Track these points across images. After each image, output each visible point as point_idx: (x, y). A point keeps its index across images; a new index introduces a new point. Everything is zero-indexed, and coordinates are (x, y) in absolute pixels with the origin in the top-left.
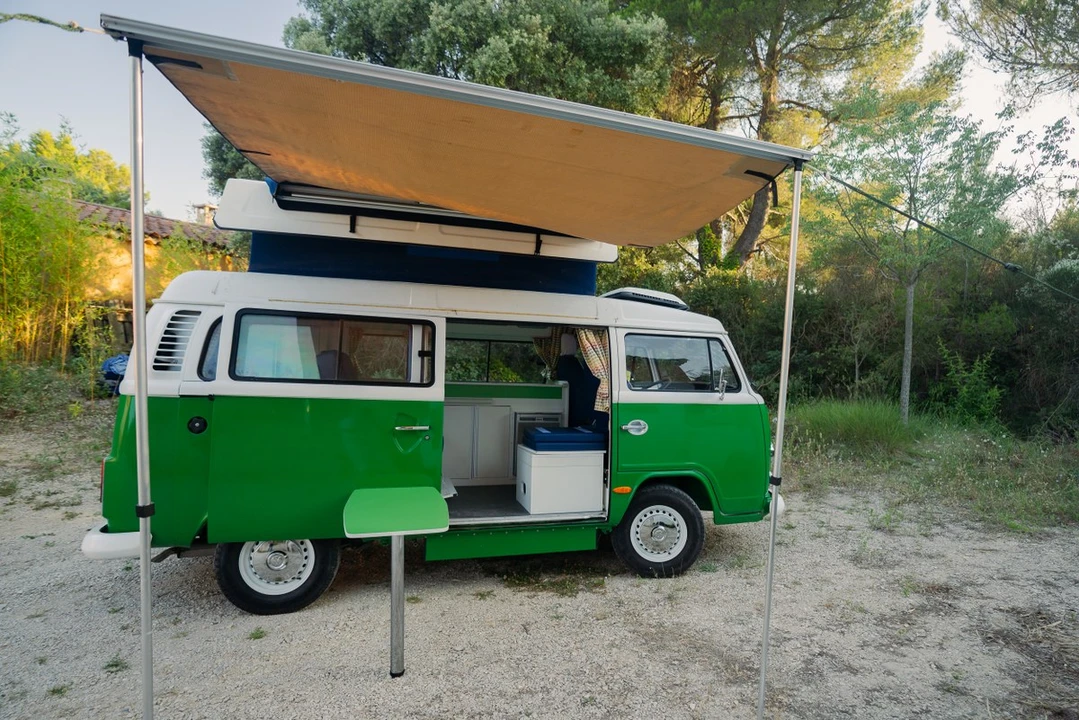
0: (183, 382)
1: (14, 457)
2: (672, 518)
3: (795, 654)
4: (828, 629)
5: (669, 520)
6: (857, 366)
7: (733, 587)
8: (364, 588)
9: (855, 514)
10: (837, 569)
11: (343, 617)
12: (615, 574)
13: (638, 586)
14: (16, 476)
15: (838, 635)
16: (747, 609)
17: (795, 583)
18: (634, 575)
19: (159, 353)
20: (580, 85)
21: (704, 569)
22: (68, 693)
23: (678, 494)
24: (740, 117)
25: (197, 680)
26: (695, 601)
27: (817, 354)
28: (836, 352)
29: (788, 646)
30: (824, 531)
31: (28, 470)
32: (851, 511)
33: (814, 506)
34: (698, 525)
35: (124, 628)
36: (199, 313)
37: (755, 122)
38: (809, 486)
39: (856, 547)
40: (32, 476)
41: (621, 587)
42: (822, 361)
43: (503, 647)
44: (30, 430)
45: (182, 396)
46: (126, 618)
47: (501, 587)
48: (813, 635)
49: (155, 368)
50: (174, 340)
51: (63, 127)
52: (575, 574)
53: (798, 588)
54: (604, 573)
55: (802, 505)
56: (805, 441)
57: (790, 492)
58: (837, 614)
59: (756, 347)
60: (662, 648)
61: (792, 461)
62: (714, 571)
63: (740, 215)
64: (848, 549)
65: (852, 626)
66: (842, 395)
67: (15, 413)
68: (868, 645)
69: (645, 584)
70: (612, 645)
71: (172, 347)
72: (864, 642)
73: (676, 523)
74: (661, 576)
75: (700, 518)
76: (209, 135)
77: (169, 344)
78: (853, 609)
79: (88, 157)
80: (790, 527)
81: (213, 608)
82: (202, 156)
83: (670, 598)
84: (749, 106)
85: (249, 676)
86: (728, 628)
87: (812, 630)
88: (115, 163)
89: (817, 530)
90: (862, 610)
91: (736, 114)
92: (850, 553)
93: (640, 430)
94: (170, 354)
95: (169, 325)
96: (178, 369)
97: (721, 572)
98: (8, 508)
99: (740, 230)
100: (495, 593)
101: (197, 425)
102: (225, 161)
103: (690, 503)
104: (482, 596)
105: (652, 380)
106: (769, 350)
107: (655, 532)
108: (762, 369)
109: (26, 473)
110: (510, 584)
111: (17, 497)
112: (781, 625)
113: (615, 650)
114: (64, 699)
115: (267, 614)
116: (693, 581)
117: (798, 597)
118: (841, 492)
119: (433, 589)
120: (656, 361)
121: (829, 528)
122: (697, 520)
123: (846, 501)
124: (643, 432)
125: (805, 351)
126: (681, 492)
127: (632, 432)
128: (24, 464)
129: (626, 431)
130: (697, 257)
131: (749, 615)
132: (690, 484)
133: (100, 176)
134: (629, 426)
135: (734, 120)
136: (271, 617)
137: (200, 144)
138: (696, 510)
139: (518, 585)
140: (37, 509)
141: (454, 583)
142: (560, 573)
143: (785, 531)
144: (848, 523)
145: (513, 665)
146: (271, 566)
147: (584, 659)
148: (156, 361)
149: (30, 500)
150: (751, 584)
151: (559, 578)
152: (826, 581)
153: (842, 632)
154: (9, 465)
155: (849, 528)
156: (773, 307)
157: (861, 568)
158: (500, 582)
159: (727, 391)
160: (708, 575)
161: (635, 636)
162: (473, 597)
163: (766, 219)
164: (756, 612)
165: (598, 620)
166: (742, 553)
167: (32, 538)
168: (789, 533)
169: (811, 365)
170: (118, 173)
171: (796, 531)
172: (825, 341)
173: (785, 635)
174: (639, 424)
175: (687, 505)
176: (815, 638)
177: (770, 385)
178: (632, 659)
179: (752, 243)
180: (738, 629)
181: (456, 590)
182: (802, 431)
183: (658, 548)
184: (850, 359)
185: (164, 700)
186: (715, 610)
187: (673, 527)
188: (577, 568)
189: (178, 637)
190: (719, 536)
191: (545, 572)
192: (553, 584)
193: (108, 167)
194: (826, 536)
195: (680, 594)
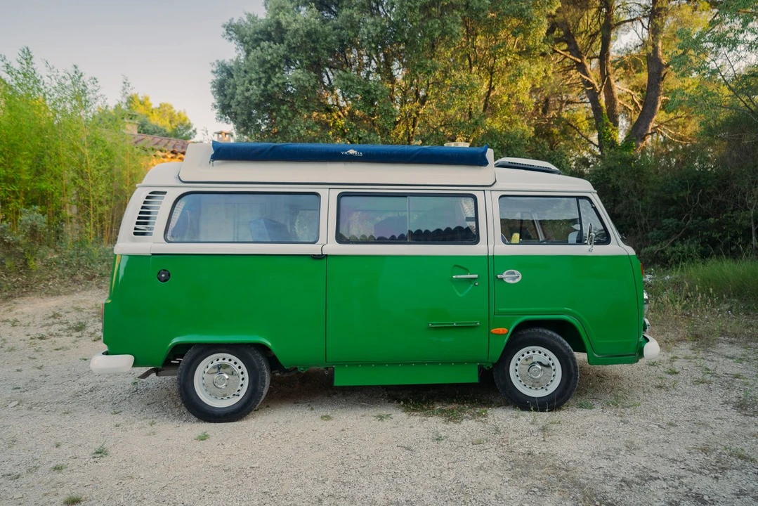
0: (153, 244)
1: (89, 306)
2: (547, 358)
3: (660, 494)
4: (701, 473)
5: (545, 360)
6: (754, 229)
7: (607, 424)
8: (291, 406)
9: (745, 363)
10: (718, 414)
11: (269, 428)
12: (499, 405)
13: (517, 417)
14: (87, 318)
15: (711, 480)
16: (616, 446)
17: (671, 424)
18: (515, 407)
19: (137, 223)
20: (482, 6)
21: (581, 406)
22: (64, 470)
23: (551, 336)
24: (632, 20)
25: (151, 469)
26: (567, 434)
27: (712, 220)
28: (731, 217)
29: (653, 486)
30: (708, 377)
31: (95, 315)
32: (740, 360)
33: (701, 354)
34: (572, 364)
35: (117, 426)
36: (165, 193)
37: (646, 21)
38: (697, 336)
39: (742, 394)
40: (97, 319)
41: (501, 417)
42: (718, 226)
43: (386, 461)
44: (101, 288)
45: (153, 254)
46: (121, 419)
47: (400, 411)
48: (682, 477)
49: (135, 234)
50: (149, 213)
51: (124, 83)
52: (463, 404)
53: (672, 429)
54: (489, 404)
55: (690, 353)
56: (696, 296)
57: (678, 341)
58: (712, 458)
59: (653, 216)
60: (527, 474)
61: (683, 314)
62: (591, 408)
63: (636, 105)
64: (733, 396)
65: (729, 473)
66: (735, 255)
67: (95, 276)
68: (745, 495)
69: (524, 416)
70: (481, 468)
71: (148, 218)
72: (741, 491)
73: (551, 362)
74: (536, 410)
75: (573, 358)
76: (215, 79)
77: (145, 217)
78: (731, 455)
79: (159, 108)
80: (674, 373)
81: (181, 415)
82: (211, 93)
83: (543, 429)
84: (641, 9)
85: (188, 469)
86: (593, 462)
87: (683, 473)
88: (175, 111)
89: (700, 376)
90: (741, 457)
91: (628, 18)
92: (735, 400)
93: (514, 279)
94: (146, 223)
95: (145, 202)
96: (151, 234)
97: (598, 409)
98: (78, 339)
99: (635, 118)
100: (393, 416)
101: (163, 275)
102: (225, 96)
103: (563, 345)
104: (381, 418)
105: (538, 238)
106: (664, 218)
107: (532, 370)
108: (658, 235)
109: (94, 317)
110: (407, 410)
111: (85, 333)
112: (649, 464)
113: (482, 472)
114: (60, 475)
115: (215, 422)
116: (570, 417)
117: (672, 438)
118: (732, 343)
119: (344, 410)
120: (542, 222)
121: (713, 375)
122: (570, 359)
123: (737, 351)
124: (517, 280)
125: (700, 218)
126: (554, 335)
127: (506, 280)
128: (94, 310)
129: (502, 279)
130: (597, 144)
131: (618, 451)
132: (563, 327)
133: (166, 120)
134: (504, 275)
135: (627, 23)
136: (218, 424)
137: (210, 85)
138: (569, 350)
139: (413, 410)
140: (95, 341)
141: (362, 406)
142: (451, 403)
143: (668, 376)
144: (736, 371)
145: (390, 478)
146: (216, 384)
147: (451, 478)
148: (136, 229)
149: (92, 334)
150: (625, 423)
151: (450, 407)
152: (706, 425)
153: (716, 478)
154: (84, 311)
155: (737, 376)
156: (668, 180)
157: (745, 415)
158: (399, 407)
159: (595, 244)
160: (584, 412)
161: (502, 461)
162: (373, 418)
163: (659, 105)
164: (625, 448)
165: (473, 444)
166: (620, 394)
167: (86, 360)
168: (672, 378)
169: (707, 230)
170: (177, 118)
171: (679, 376)
172: (720, 208)
173: (652, 474)
174: (513, 273)
175: (560, 346)
176: (684, 481)
177: (666, 249)
178: (496, 483)
179: (647, 127)
180: (604, 463)
181: (361, 412)
182: (691, 288)
183: (536, 384)
184: (745, 223)
185: (124, 482)
186: (584, 444)
187: (548, 366)
188: (466, 399)
189: (150, 435)
190: (601, 377)
191: (438, 401)
192: (442, 411)
193: (171, 114)
194: (710, 382)
195: (554, 427)
